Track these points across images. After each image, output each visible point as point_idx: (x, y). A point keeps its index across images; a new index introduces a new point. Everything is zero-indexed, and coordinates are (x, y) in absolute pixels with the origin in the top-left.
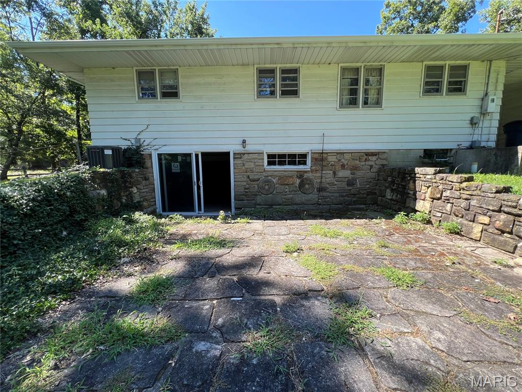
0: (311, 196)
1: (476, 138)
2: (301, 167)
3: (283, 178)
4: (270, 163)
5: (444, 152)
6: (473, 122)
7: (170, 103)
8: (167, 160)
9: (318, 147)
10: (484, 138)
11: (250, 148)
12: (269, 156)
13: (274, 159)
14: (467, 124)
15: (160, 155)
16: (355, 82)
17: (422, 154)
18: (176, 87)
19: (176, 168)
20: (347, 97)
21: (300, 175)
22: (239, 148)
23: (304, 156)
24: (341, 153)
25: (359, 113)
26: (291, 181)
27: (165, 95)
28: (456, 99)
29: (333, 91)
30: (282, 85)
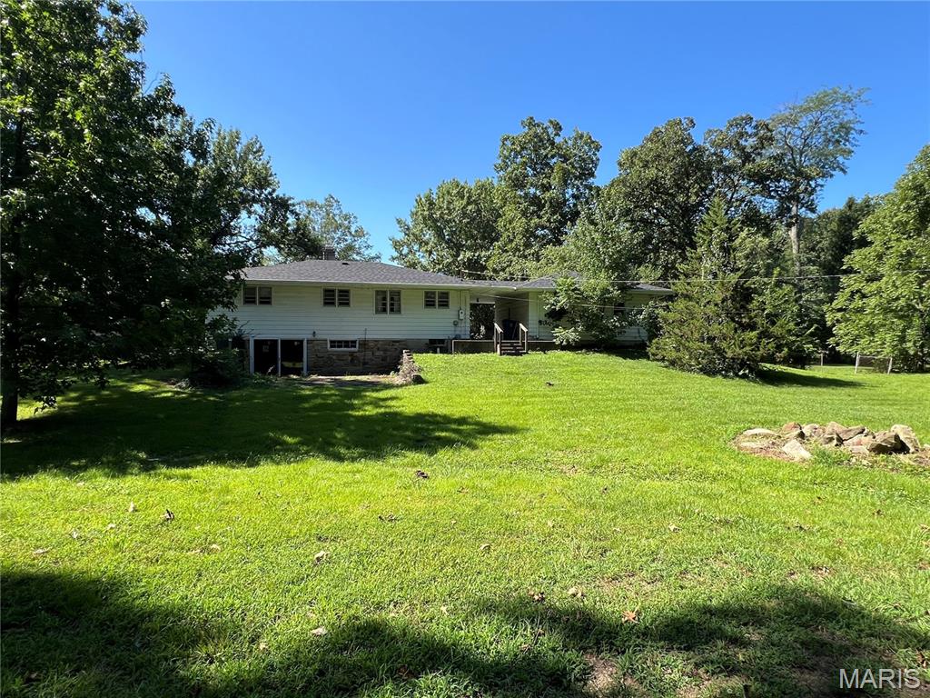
0: (358, 368)
1: (458, 333)
2: (353, 349)
3: (339, 355)
4: (331, 347)
5: (442, 341)
6: (455, 324)
7: (265, 308)
8: (259, 343)
9: (363, 337)
10: (463, 333)
11: (318, 337)
12: (331, 342)
13: (333, 343)
14: (452, 325)
15: (256, 341)
16: (385, 299)
17: (428, 342)
18: (270, 298)
19: (265, 349)
20: (380, 307)
21: (352, 354)
22: (310, 337)
23: (354, 342)
24: (376, 341)
25: (388, 317)
26: (345, 358)
27: (261, 303)
28: (444, 311)
29: (371, 305)
30: (339, 300)
